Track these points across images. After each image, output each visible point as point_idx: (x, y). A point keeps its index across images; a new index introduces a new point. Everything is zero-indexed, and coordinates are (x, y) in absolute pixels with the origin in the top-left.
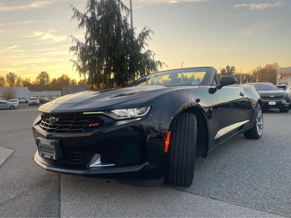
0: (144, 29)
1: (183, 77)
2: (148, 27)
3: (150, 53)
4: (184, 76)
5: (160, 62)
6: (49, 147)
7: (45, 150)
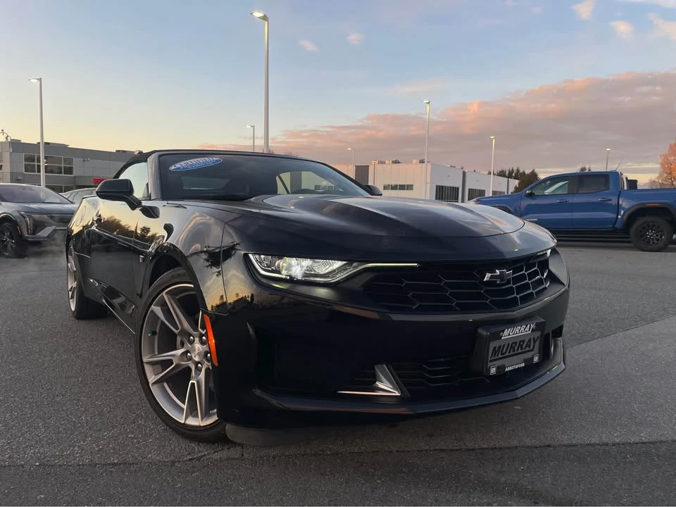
6: (524, 341)
7: (507, 354)
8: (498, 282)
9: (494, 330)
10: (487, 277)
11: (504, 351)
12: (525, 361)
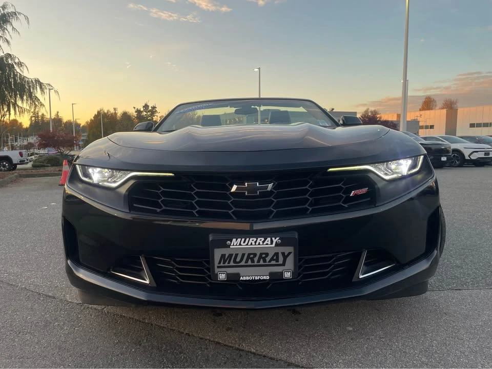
0: (2, 7)
1: (38, 117)
2: (12, 5)
3: (11, 60)
4: (40, 114)
5: (39, 81)
6: (267, 255)
7: (243, 263)
8: (246, 194)
9: (223, 237)
10: (234, 188)
11: (238, 260)
12: (271, 274)
